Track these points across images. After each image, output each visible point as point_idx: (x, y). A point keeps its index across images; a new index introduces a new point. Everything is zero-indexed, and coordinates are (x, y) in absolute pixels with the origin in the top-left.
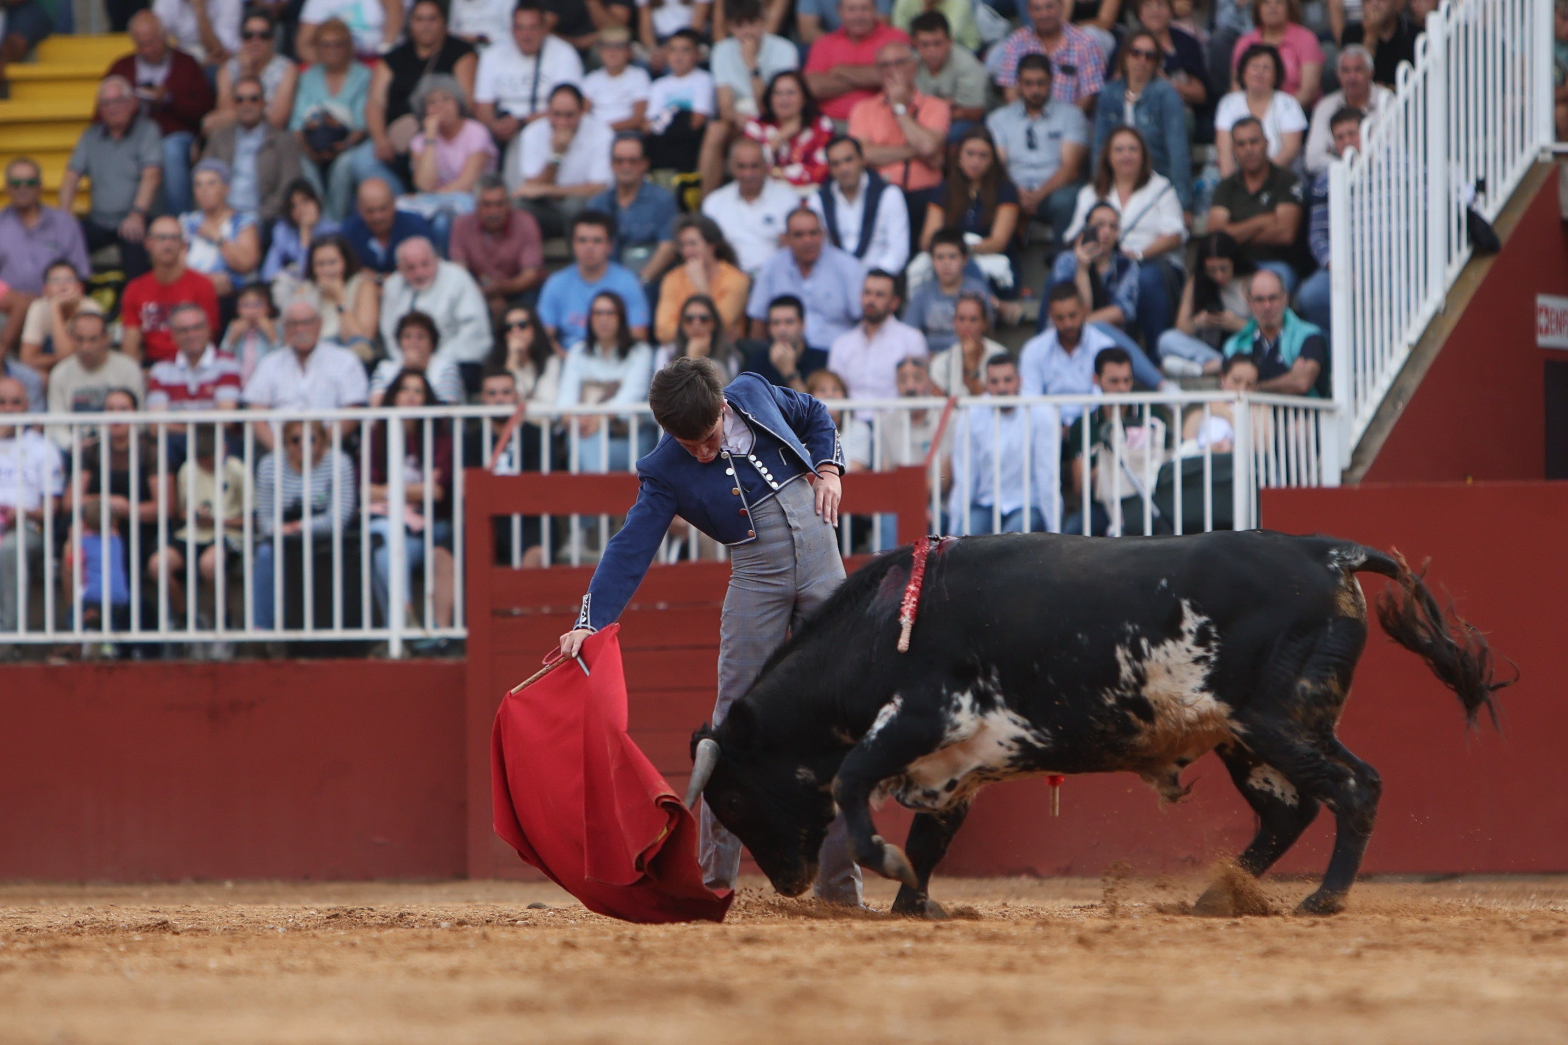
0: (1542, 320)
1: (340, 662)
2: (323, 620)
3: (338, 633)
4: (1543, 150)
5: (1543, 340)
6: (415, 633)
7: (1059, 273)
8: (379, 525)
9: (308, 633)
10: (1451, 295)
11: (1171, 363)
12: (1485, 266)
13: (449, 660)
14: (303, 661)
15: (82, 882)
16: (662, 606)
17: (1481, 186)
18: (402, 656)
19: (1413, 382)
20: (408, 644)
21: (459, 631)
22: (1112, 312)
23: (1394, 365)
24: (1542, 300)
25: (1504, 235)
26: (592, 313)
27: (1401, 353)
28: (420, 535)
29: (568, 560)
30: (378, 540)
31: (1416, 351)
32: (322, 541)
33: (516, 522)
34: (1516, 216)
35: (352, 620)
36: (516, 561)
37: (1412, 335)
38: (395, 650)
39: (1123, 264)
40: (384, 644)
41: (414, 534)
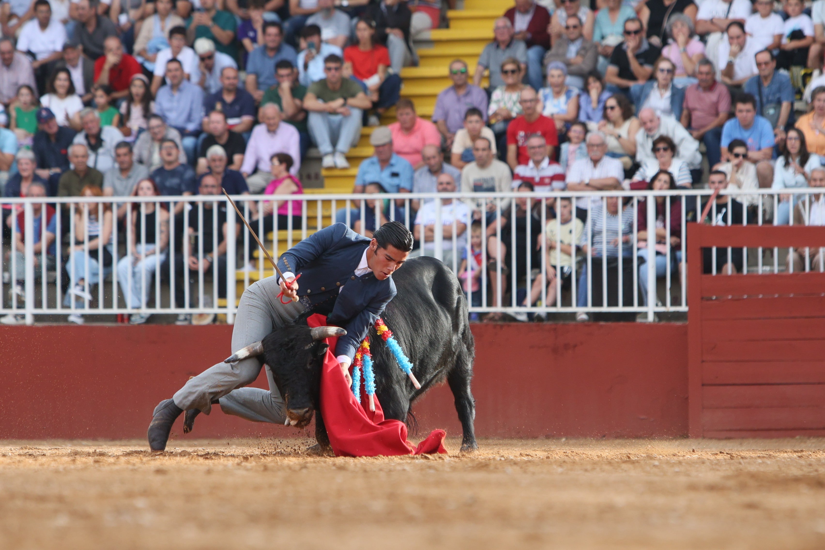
1: (622, 323)
2: (613, 302)
3: (620, 308)
6: (661, 309)
8: (642, 253)
9: (605, 309)
13: (679, 323)
14: (602, 323)
15: (487, 438)
16: (792, 295)
18: (655, 320)
20: (657, 314)
21: (683, 308)
30: (642, 260)
32: (612, 260)
33: (714, 250)
35: (628, 302)
36: (714, 272)
38: (651, 318)
40: (645, 315)
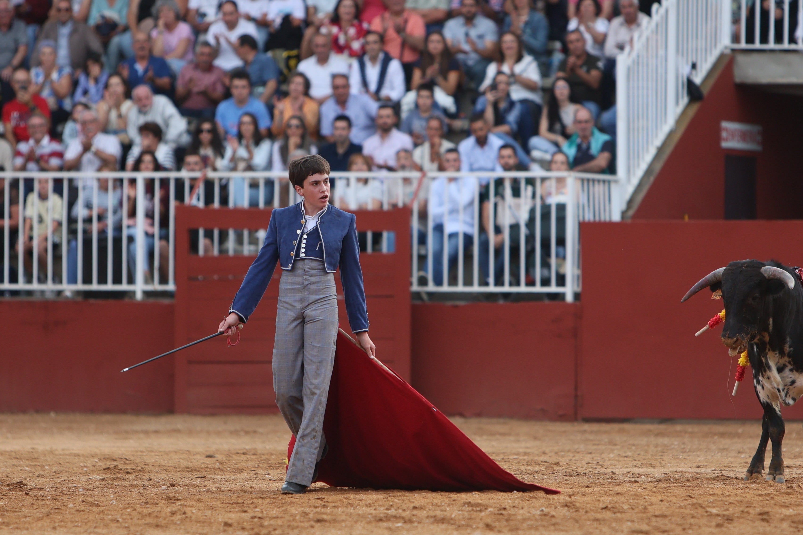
0: (724, 134)
1: (111, 302)
2: (102, 280)
3: (110, 287)
4: (726, 47)
5: (725, 144)
6: (149, 288)
7: (479, 106)
8: (132, 231)
9: (95, 286)
10: (679, 121)
11: (536, 154)
12: (696, 107)
13: (166, 301)
14: (92, 301)
17: (694, 66)
18: (143, 298)
19: (658, 167)
20: (145, 292)
21: (171, 287)
22: (504, 128)
23: (648, 157)
24: (725, 124)
25: (705, 91)
26: (240, 124)
27: (652, 152)
28: (153, 236)
29: (227, 251)
30: (131, 239)
31: (660, 150)
33: (201, 230)
34: (712, 81)
35: (117, 280)
36: (201, 252)
37: (658, 142)
38: (139, 296)
39: (512, 104)
40: (133, 293)
41: (149, 235)
